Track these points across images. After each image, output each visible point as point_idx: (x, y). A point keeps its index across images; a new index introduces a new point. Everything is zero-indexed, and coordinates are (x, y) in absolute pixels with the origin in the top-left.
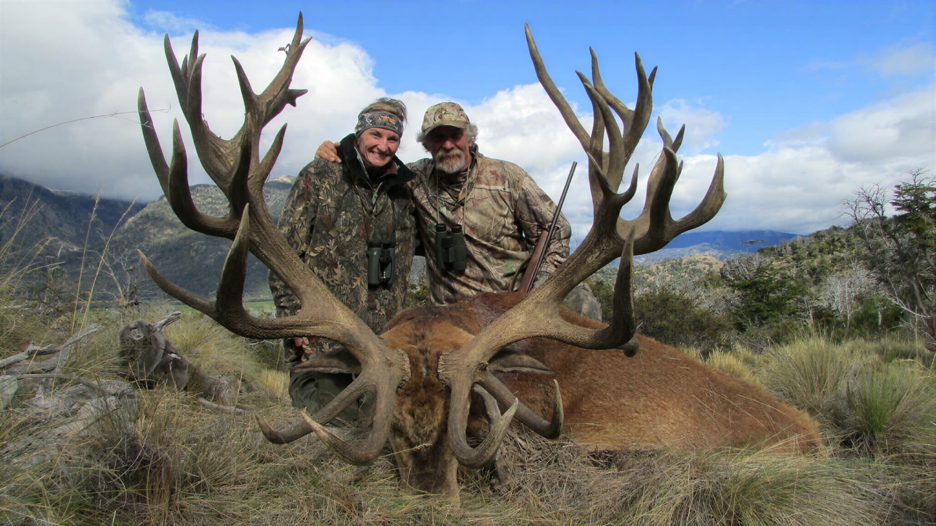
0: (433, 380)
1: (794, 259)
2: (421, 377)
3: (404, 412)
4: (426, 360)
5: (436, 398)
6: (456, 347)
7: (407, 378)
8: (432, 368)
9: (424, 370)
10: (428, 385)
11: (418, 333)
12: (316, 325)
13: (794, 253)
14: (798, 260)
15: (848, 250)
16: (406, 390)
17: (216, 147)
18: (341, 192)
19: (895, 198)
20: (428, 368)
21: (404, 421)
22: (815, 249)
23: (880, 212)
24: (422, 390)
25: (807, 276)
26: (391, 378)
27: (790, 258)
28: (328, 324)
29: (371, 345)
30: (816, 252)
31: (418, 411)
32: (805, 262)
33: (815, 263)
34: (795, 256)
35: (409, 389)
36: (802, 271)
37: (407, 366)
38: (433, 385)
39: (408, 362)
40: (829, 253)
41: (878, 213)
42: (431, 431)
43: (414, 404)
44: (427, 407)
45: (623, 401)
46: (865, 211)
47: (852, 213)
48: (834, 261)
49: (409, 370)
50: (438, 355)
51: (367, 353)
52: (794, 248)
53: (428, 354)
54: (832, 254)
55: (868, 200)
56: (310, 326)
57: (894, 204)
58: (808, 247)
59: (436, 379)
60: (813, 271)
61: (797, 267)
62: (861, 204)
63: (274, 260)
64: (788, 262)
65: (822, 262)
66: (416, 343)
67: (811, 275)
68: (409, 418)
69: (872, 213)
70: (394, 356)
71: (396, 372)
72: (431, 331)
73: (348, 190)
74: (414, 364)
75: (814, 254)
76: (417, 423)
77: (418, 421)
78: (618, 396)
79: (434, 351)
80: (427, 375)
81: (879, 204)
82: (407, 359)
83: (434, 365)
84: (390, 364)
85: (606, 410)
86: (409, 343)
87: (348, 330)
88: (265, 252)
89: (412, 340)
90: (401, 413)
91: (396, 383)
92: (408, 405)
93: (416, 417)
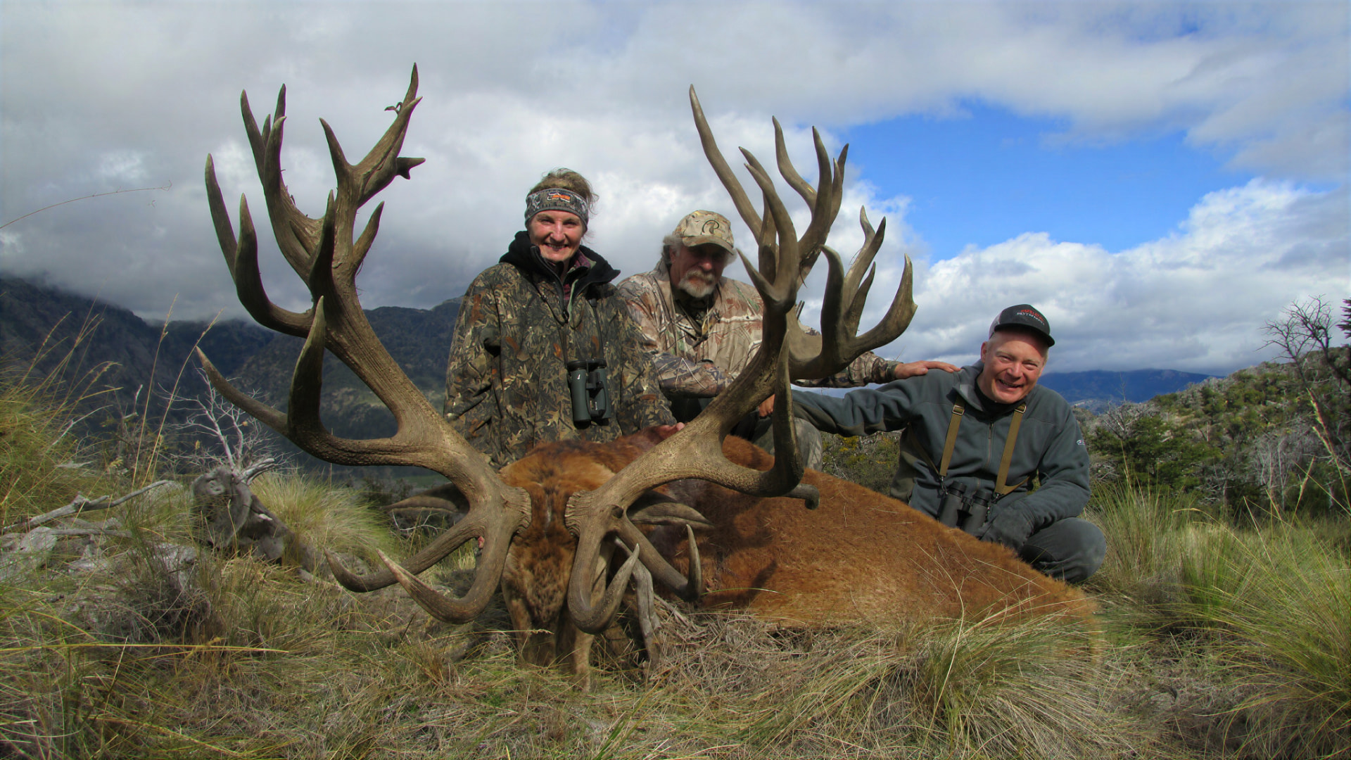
0: (557, 526)
1: (1206, 412)
2: (543, 523)
3: (522, 566)
4: (552, 502)
5: (563, 550)
6: (592, 487)
7: (525, 522)
8: (560, 512)
9: (549, 514)
10: (553, 534)
11: (544, 468)
12: (416, 450)
13: (1207, 403)
14: (1213, 412)
15: (1287, 398)
16: (524, 539)
17: (301, 227)
18: (523, 303)
19: (1346, 318)
20: (553, 511)
21: (522, 577)
22: (1238, 397)
23: (1324, 340)
24: (545, 540)
25: (1227, 438)
26: (505, 522)
27: (1200, 410)
28: (431, 450)
29: (483, 480)
30: (1240, 402)
31: (539, 566)
32: (1222, 416)
33: (1239, 418)
34: (1208, 407)
35: (528, 537)
36: (1219, 429)
37: (527, 508)
38: (559, 533)
39: (530, 503)
40: (1259, 403)
41: (1320, 341)
42: (554, 591)
43: (534, 555)
44: (550, 561)
45: (815, 564)
46: (1301, 339)
47: (1283, 341)
48: (1268, 414)
49: (529, 513)
50: (567, 496)
51: (478, 489)
52: (1206, 395)
53: (555, 494)
54: (1264, 404)
55: (1305, 321)
56: (410, 452)
57: (1343, 327)
58: (1227, 394)
59: (563, 526)
60: (1235, 430)
61: (1212, 423)
62: (1295, 329)
63: (366, 369)
64: (1197, 416)
65: (1248, 416)
66: (541, 480)
67: (1233, 436)
68: (528, 572)
69: (1312, 341)
70: (511, 495)
71: (511, 513)
72: (561, 466)
73: (532, 300)
74: (537, 507)
75: (1236, 404)
76: (537, 580)
77: (537, 579)
78: (810, 558)
79: (563, 492)
80: (553, 519)
81: (1321, 328)
82: (528, 499)
83: (561, 508)
84: (506, 504)
85: (795, 576)
86: (533, 479)
87: (454, 459)
88: (355, 358)
89: (536, 476)
90: (518, 567)
91: (511, 527)
92: (527, 558)
93: (536, 573)
